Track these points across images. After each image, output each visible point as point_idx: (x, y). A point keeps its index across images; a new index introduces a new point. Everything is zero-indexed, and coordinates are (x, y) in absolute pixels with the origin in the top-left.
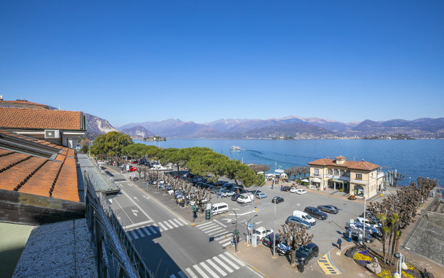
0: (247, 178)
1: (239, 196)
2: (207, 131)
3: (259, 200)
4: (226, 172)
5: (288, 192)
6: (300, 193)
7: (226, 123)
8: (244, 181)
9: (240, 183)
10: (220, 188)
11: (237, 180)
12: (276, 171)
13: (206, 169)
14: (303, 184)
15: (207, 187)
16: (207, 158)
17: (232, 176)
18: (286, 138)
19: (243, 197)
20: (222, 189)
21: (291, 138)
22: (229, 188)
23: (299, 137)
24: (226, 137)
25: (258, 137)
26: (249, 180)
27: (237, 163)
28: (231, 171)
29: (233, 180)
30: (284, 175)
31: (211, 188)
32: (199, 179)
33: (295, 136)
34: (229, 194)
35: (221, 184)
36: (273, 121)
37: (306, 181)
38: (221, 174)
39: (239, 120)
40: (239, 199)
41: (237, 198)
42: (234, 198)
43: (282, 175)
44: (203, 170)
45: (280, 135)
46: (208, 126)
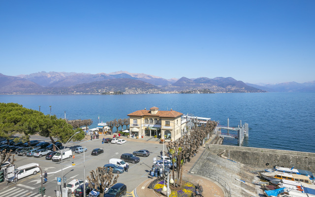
0: (63, 134)
1: (55, 154)
2: (22, 86)
3: (77, 155)
4: (38, 129)
5: (110, 143)
6: (120, 142)
7: (49, 76)
8: (61, 137)
9: (56, 140)
10: (31, 149)
11: (53, 137)
12: (99, 124)
13: (11, 129)
14: (124, 134)
15: (14, 150)
16: (13, 115)
17: (46, 133)
18: (116, 93)
19: (59, 154)
20: (34, 149)
21: (120, 93)
22: (44, 146)
23: (128, 91)
24: (49, 92)
25: (87, 92)
26: (66, 135)
27: (52, 118)
28: (45, 127)
29: (49, 138)
30: (108, 128)
31: (20, 150)
32: (3, 142)
33: (124, 91)
34: (43, 153)
35: (34, 144)
36: (103, 76)
37: (127, 131)
38: (32, 131)
39: (64, 73)
40: (55, 157)
41: (52, 157)
42: (49, 157)
43: (105, 128)
44: (7, 129)
45: (110, 90)
46: (23, 80)
